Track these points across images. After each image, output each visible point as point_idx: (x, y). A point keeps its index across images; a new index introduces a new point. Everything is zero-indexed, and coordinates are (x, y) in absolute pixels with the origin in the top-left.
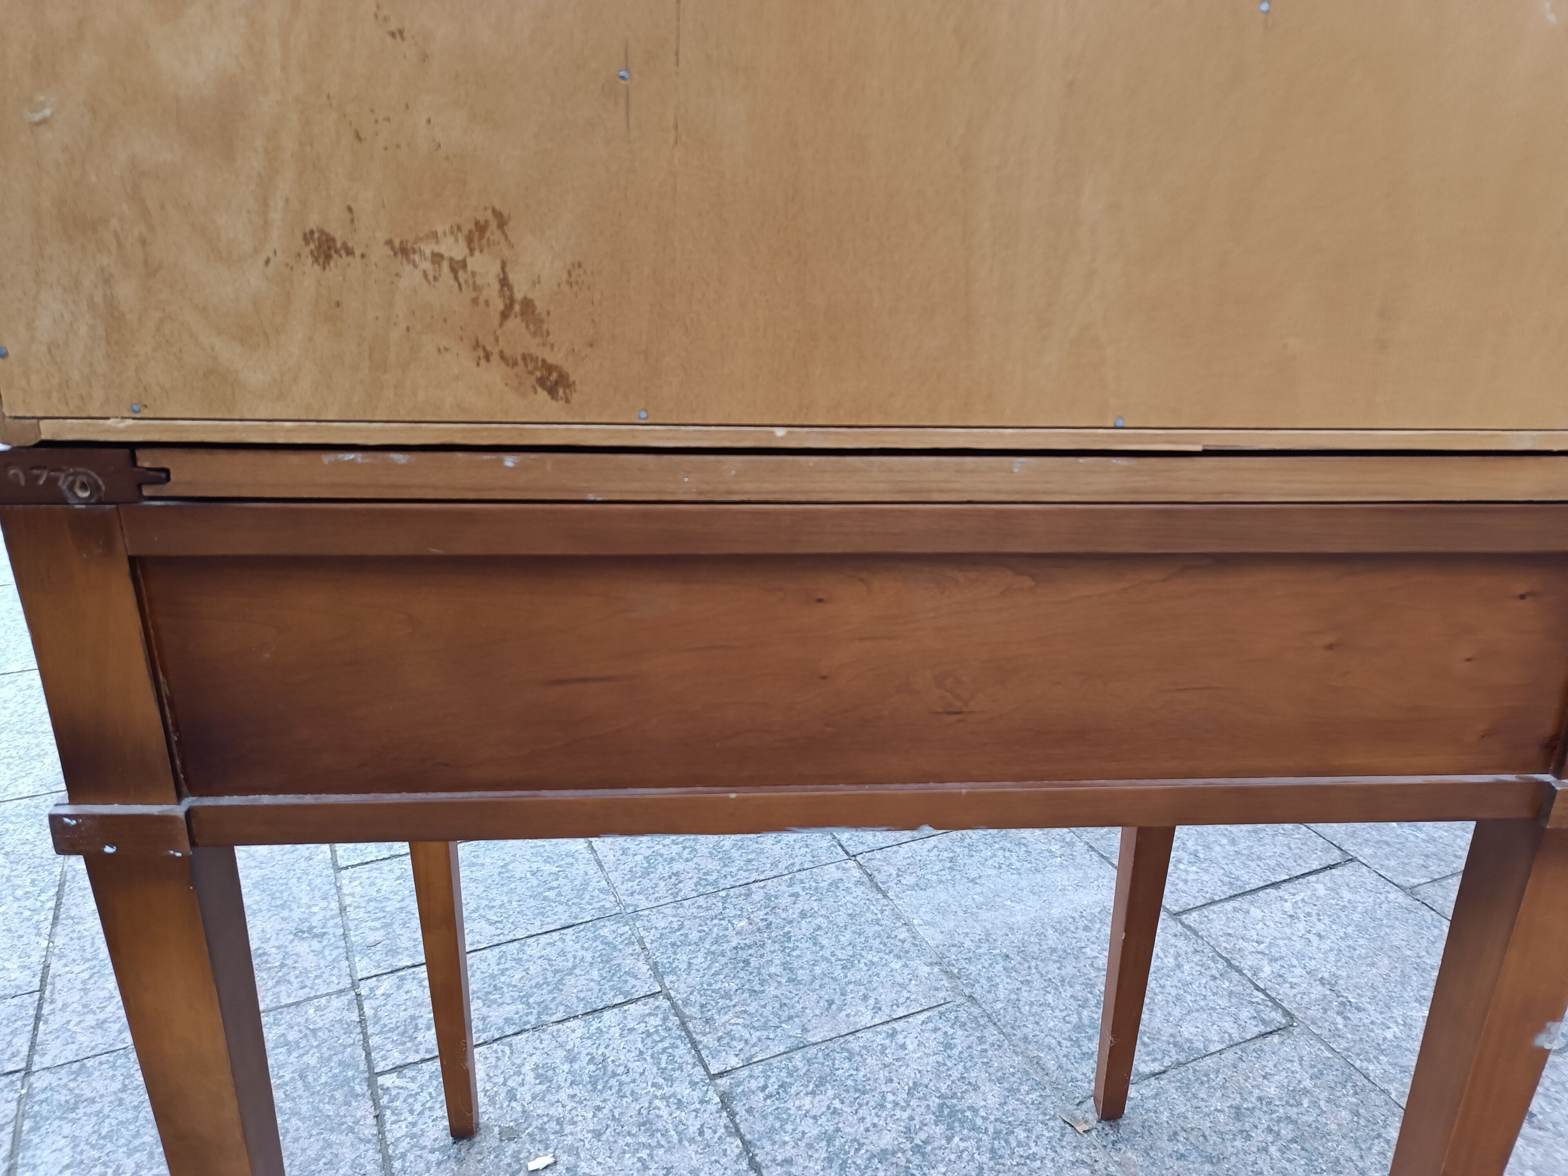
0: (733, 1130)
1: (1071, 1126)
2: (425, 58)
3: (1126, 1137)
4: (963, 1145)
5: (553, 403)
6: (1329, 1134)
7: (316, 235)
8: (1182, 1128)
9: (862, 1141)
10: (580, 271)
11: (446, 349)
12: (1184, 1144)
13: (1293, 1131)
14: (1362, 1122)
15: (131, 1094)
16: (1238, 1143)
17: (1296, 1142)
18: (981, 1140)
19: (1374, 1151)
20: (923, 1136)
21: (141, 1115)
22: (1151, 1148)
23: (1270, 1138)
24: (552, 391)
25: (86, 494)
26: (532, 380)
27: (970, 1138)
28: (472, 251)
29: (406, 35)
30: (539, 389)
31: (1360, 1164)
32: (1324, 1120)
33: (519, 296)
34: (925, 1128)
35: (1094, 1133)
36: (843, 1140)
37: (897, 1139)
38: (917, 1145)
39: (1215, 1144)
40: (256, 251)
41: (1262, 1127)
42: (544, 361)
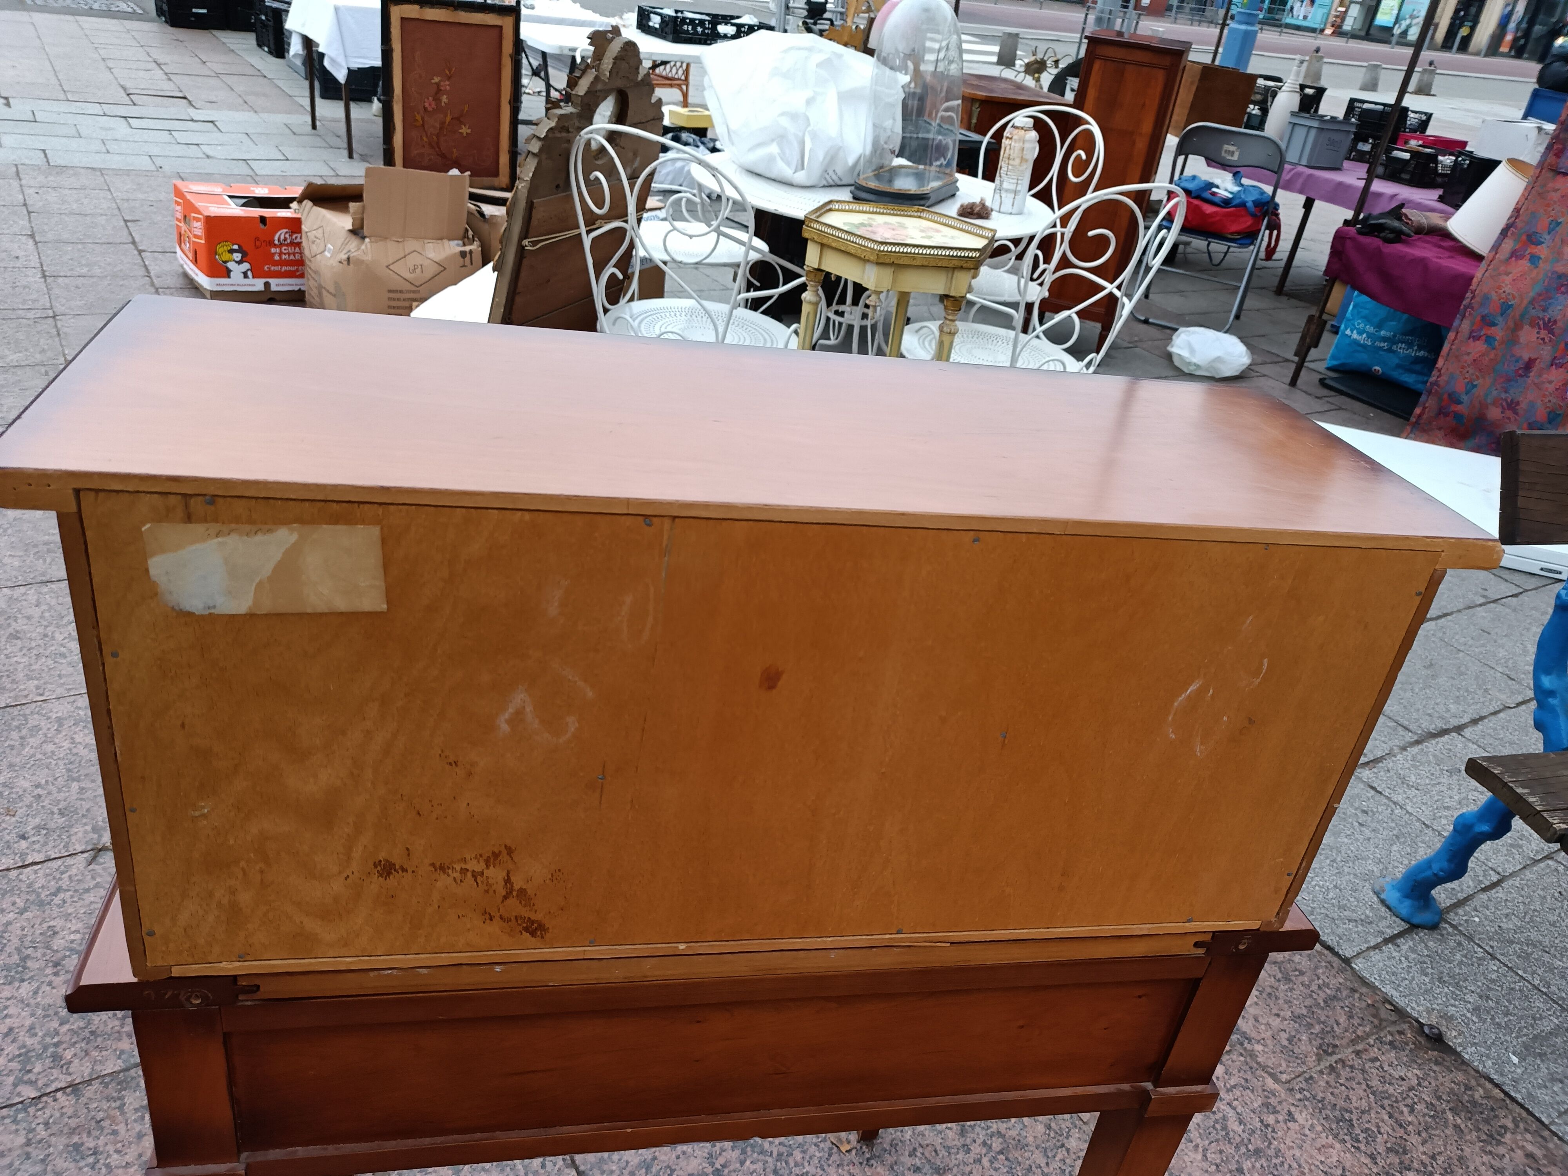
0: (570, 1162)
1: (837, 1147)
2: (470, 774)
3: (877, 1154)
4: (753, 1167)
5: (533, 939)
6: (1027, 1146)
7: (383, 863)
8: (920, 1145)
9: (673, 1168)
10: (560, 874)
11: (463, 916)
12: (920, 1159)
13: (1001, 1144)
14: (1052, 1134)
15: (36, 1148)
16: (960, 1156)
17: (1002, 1153)
18: (767, 1162)
19: (1057, 1159)
20: (721, 1160)
21: (49, 1168)
22: (896, 1163)
23: (984, 1151)
24: (533, 934)
25: (199, 1001)
26: (520, 928)
27: (758, 1160)
28: (488, 867)
29: (459, 764)
30: (524, 933)
31: (1046, 1170)
32: (1025, 1134)
33: (516, 887)
34: (724, 1153)
35: (854, 1152)
36: (659, 1167)
37: (701, 1164)
38: (718, 1170)
39: (943, 1157)
40: (340, 873)
41: (979, 1141)
42: (529, 918)
